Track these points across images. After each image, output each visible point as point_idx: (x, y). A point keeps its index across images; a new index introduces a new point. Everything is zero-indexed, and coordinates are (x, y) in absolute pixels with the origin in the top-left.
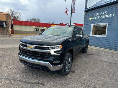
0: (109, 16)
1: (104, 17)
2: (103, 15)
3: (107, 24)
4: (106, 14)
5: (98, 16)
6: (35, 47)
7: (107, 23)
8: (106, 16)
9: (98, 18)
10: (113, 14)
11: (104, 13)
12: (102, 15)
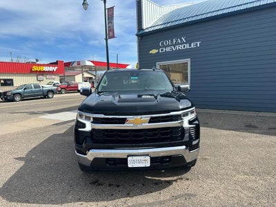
0: (190, 45)
1: (181, 47)
2: (179, 44)
3: (188, 61)
4: (184, 43)
5: (168, 46)
6: (152, 118)
7: (189, 59)
8: (184, 46)
9: (168, 49)
10: (198, 43)
11: (181, 40)
12: (177, 44)
